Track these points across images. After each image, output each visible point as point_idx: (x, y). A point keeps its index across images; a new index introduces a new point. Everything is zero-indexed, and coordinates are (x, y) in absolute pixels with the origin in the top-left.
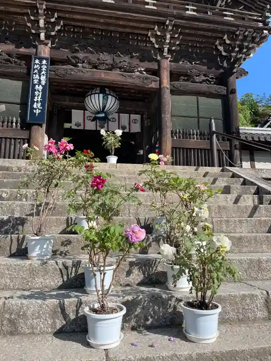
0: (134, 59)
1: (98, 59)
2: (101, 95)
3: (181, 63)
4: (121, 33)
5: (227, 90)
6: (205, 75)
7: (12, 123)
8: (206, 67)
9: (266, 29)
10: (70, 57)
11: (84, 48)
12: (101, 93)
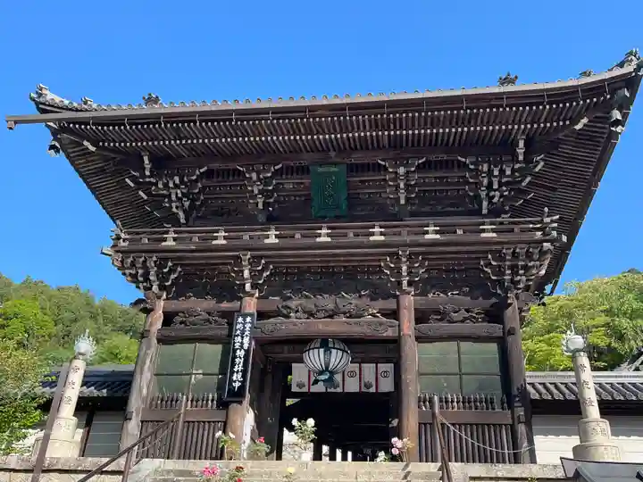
0: (364, 299)
1: (316, 306)
2: (322, 350)
3: (430, 295)
4: (345, 267)
5: (504, 328)
6: (467, 311)
7: (207, 400)
8: (469, 298)
9: (547, 241)
10: (280, 306)
11: (298, 292)
12: (321, 347)
